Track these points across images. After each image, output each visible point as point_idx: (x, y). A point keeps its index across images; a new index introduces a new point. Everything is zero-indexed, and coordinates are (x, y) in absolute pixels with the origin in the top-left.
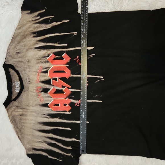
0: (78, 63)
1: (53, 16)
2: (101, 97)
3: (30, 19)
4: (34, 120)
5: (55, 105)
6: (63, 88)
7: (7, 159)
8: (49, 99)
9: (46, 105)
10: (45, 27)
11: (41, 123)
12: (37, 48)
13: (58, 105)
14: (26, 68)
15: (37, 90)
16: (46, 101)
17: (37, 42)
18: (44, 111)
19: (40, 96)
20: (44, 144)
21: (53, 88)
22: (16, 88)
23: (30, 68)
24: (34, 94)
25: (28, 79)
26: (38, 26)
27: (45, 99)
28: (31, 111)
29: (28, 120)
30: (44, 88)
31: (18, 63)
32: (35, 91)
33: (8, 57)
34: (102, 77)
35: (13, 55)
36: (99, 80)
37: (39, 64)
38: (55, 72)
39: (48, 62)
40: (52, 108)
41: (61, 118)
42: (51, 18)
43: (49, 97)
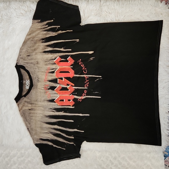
0: (81, 65)
1: (59, 26)
2: (100, 93)
3: (40, 27)
4: (42, 114)
5: (60, 101)
6: (67, 86)
7: (17, 150)
8: (56, 95)
9: (52, 101)
10: (51, 34)
11: (48, 117)
12: (45, 52)
13: (63, 100)
14: (36, 69)
15: (45, 88)
16: (53, 97)
17: (46, 47)
18: (51, 106)
19: (48, 93)
20: (50, 134)
21: (59, 86)
22: (26, 86)
23: (39, 69)
24: (42, 91)
25: (37, 78)
26: (46, 33)
27: (52, 95)
28: (39, 106)
29: (37, 113)
30: (51, 86)
31: (29, 64)
32: (43, 88)
33: (19, 58)
34: (101, 77)
35: (24, 58)
36: (98, 79)
37: (47, 66)
38: (61, 72)
39: (55, 64)
40: (58, 103)
41: (65, 112)
42: (57, 28)
43: (55, 94)
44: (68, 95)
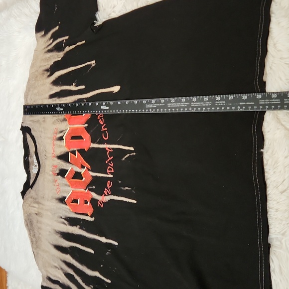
0: (99, 119)
1: (67, 37)
3: (43, 46)
4: (50, 226)
5: (73, 202)
6: (82, 169)
8: (67, 188)
9: (63, 200)
10: (56, 56)
11: (58, 233)
13: (77, 201)
15: (53, 171)
16: (63, 192)
18: (60, 211)
19: (57, 183)
20: (61, 272)
21: (71, 168)
22: (33, 167)
23: (45, 132)
24: (50, 178)
25: (44, 151)
27: (62, 189)
28: (46, 208)
29: (44, 224)
31: (35, 124)
32: (51, 173)
34: (132, 149)
36: (128, 155)
37: (55, 124)
38: (72, 138)
40: (70, 206)
42: (65, 41)
43: (66, 185)
44: (83, 190)
